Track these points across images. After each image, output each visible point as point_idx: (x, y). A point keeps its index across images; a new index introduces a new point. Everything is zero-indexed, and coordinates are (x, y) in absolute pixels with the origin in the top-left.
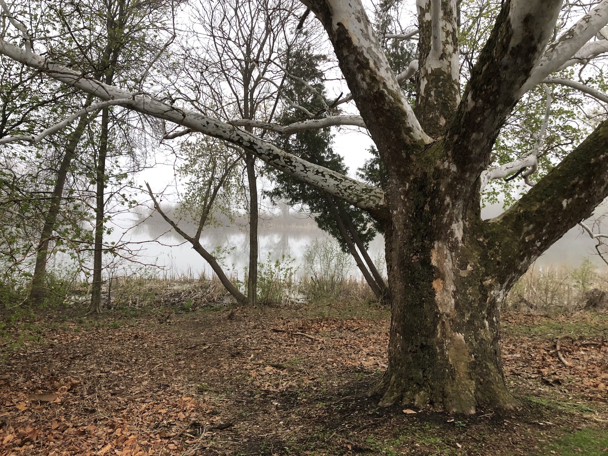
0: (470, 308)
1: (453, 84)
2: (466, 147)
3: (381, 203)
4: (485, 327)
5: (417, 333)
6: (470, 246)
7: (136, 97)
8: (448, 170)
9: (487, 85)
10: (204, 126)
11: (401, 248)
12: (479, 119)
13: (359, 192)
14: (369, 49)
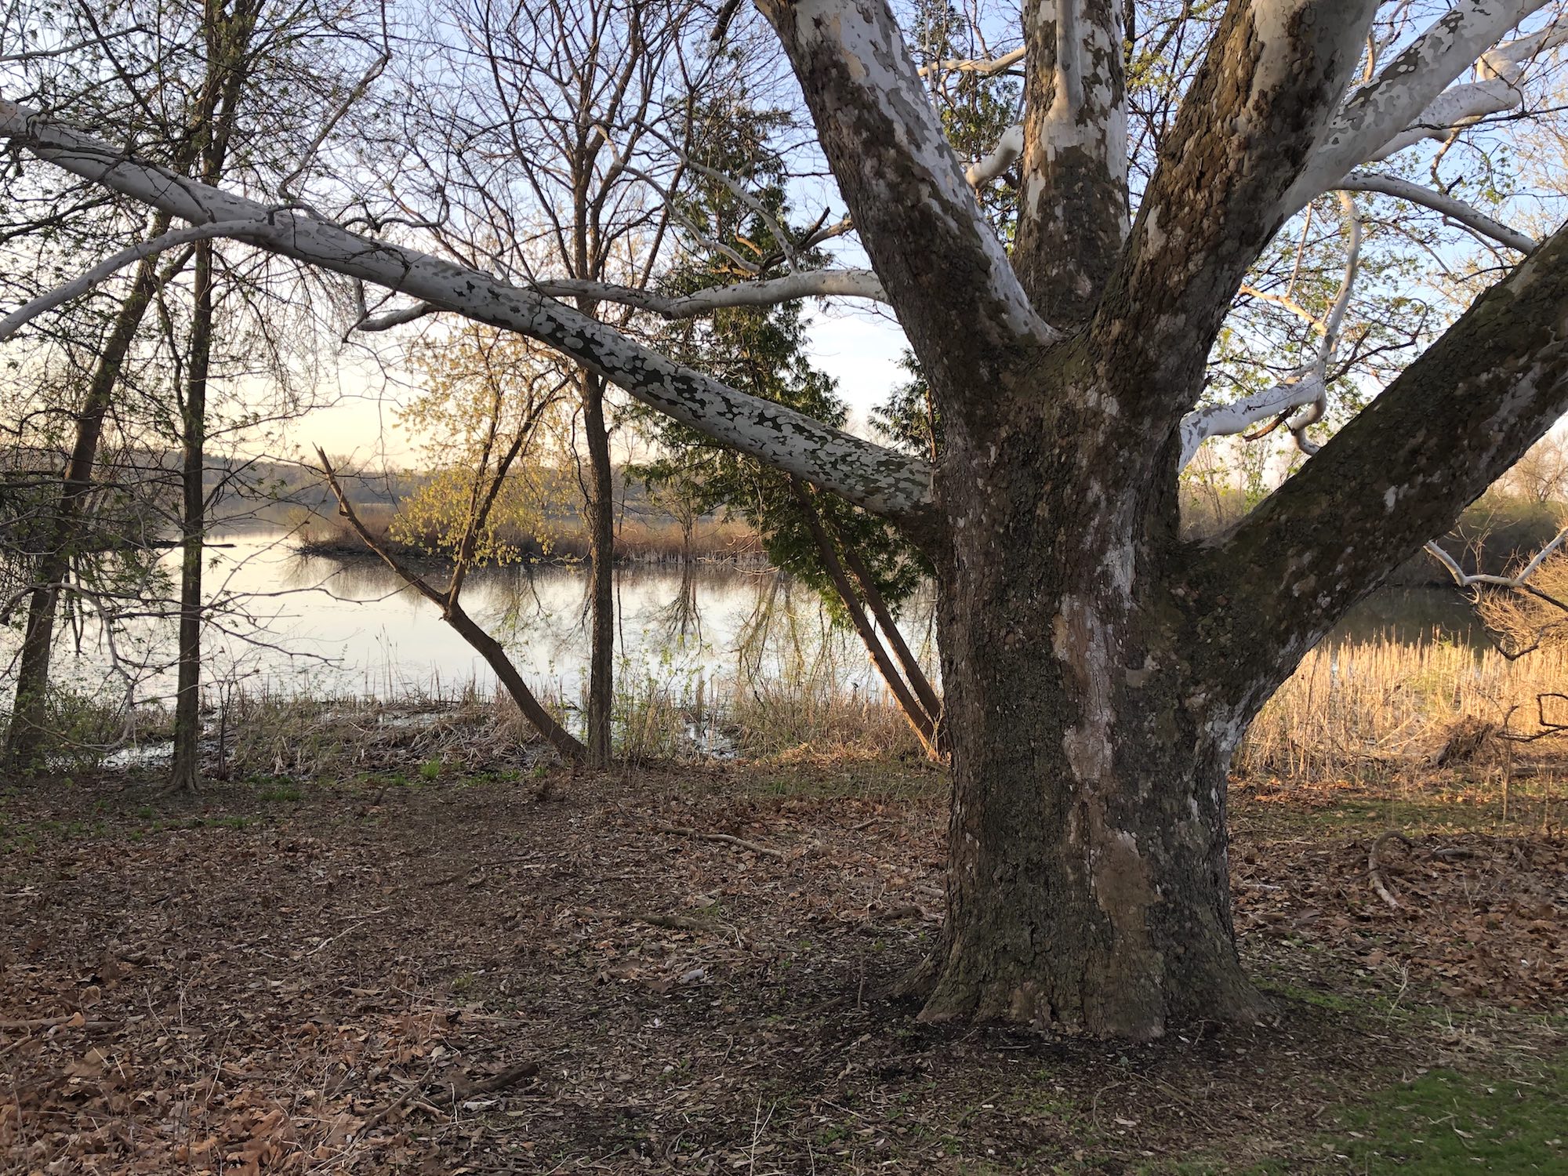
0: (1152, 768)
1: (1110, 187)
2: (1142, 352)
3: (927, 499)
4: (1189, 814)
5: (1017, 832)
6: (1151, 608)
7: (276, 217)
8: (1097, 413)
9: (1198, 189)
10: (461, 294)
11: (975, 614)
12: (1176, 278)
13: (870, 471)
14: (896, 91)
